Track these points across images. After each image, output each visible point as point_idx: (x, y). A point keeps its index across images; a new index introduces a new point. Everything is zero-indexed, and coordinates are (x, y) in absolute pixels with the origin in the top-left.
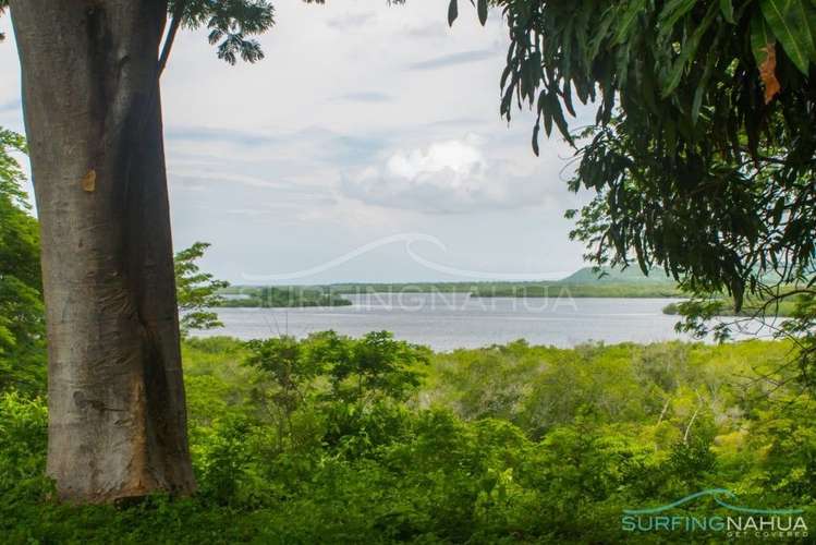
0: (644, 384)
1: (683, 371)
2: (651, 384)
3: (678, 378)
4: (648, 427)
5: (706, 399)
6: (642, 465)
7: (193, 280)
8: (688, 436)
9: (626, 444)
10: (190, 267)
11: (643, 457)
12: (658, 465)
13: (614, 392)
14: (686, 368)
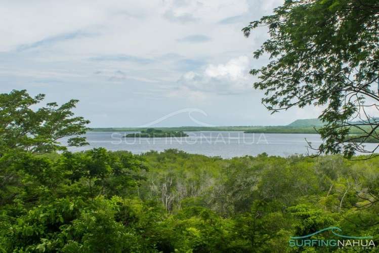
0: (321, 176)
1: (340, 170)
2: (324, 175)
3: (338, 173)
4: (322, 198)
5: (352, 184)
6: (315, 221)
7: (73, 120)
8: (343, 203)
9: (307, 210)
10: (69, 113)
11: (315, 217)
12: (323, 222)
13: (303, 181)
14: (342, 168)
